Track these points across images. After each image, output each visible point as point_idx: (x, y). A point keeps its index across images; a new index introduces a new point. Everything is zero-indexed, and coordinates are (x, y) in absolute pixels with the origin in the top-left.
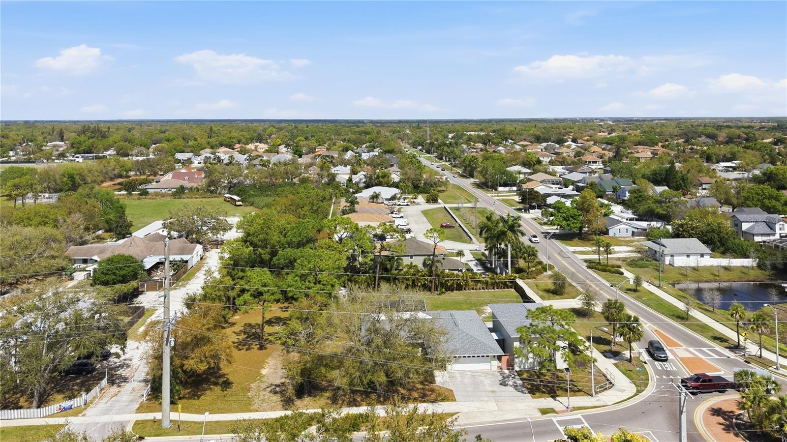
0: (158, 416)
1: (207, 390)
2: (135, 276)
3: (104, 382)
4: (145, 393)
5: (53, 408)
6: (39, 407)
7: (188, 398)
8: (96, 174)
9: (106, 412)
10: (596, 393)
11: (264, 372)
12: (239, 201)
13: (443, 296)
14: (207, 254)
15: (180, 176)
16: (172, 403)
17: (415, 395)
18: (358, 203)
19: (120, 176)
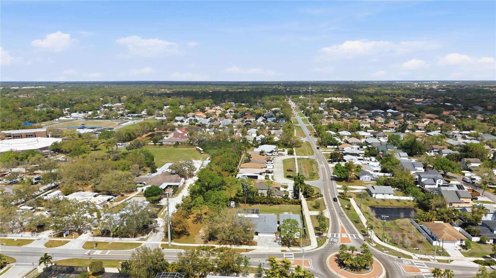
0: (168, 243)
1: (182, 236)
2: (159, 194)
3: (152, 231)
4: (164, 236)
5: (138, 238)
6: (134, 238)
7: (177, 238)
8: (139, 131)
9: (153, 240)
10: (302, 247)
11: (200, 232)
12: (202, 151)
13: (271, 207)
14: (187, 181)
15: (176, 135)
16: (171, 239)
17: (245, 243)
18: (251, 158)
19: (150, 131)
